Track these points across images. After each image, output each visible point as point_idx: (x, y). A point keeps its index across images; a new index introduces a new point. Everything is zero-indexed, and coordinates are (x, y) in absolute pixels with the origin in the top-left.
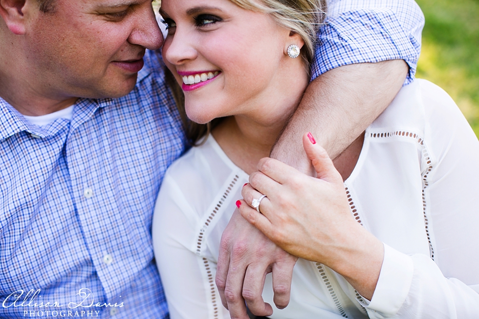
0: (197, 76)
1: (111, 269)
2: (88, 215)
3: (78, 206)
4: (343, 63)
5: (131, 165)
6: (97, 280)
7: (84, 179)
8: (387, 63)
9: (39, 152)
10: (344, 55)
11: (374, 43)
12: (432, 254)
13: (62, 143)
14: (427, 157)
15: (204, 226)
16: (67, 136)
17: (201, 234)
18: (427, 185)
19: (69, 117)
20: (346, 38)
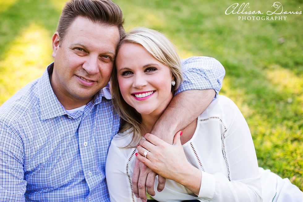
0: (147, 93)
1: (91, 178)
2: (84, 154)
3: (81, 149)
4: (188, 89)
5: (101, 133)
6: (85, 183)
7: (84, 138)
8: (207, 90)
9: (70, 125)
10: (189, 86)
11: (202, 81)
12: (228, 167)
13: (80, 122)
14: (224, 126)
15: (128, 161)
16: (82, 119)
17: (127, 165)
18: (224, 138)
19: (83, 110)
20: (190, 79)
